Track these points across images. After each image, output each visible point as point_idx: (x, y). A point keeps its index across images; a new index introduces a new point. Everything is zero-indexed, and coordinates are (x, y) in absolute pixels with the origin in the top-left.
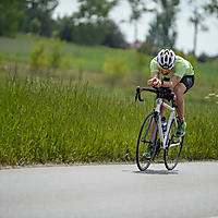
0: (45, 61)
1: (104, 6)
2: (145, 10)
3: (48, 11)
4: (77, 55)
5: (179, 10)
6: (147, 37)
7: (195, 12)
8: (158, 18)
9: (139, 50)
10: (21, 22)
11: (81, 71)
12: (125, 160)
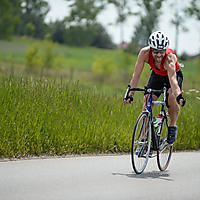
1: (92, 10)
2: (130, 13)
3: (41, 16)
4: (68, 56)
5: (161, 13)
6: (133, 39)
7: (176, 15)
8: (142, 21)
9: (125, 51)
10: (16, 26)
11: (72, 70)
12: (113, 152)
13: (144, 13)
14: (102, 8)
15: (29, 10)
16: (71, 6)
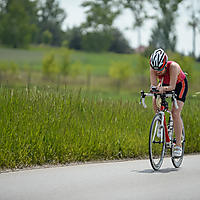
0: (56, 68)
1: (109, 16)
2: (146, 17)
5: (178, 16)
6: (150, 43)
7: (193, 17)
8: (159, 24)
11: (89, 76)
12: (118, 157)
13: (161, 16)
14: (118, 13)
15: (45, 18)
16: (87, 12)
